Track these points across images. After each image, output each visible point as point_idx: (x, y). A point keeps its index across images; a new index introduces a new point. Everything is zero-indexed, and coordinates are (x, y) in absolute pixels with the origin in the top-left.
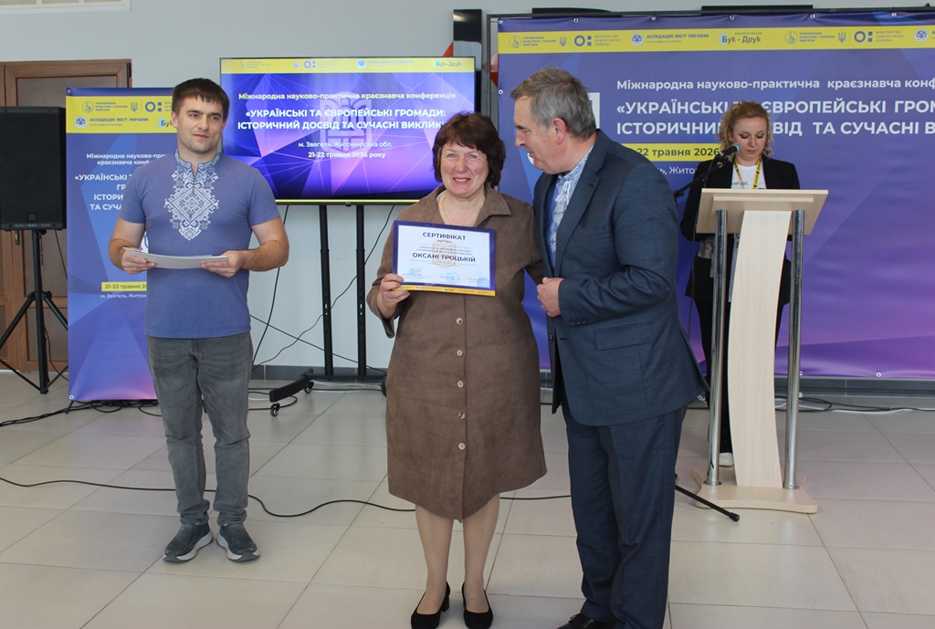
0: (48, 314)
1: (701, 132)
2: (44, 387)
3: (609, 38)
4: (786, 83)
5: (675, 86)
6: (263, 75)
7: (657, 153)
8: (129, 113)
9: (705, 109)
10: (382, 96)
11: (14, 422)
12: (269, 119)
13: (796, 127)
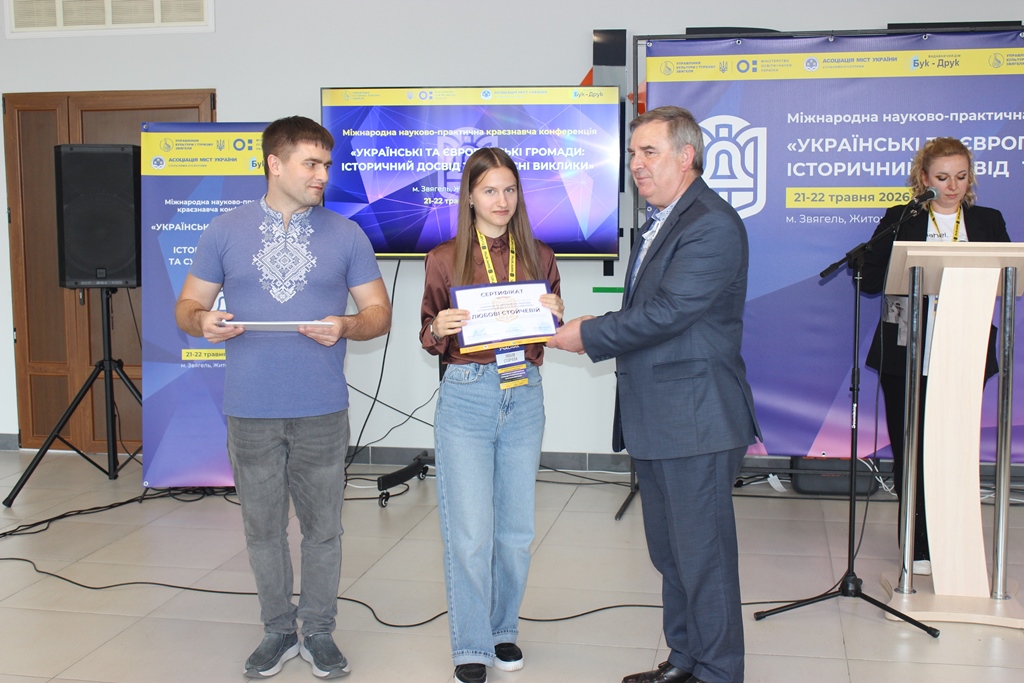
0: (119, 386)
1: (887, 174)
2: (113, 472)
3: (778, 63)
4: (990, 114)
5: (857, 119)
6: (371, 107)
7: (834, 198)
8: (214, 153)
9: (893, 146)
10: (510, 132)
11: (79, 512)
12: (378, 159)
13: (1002, 166)
